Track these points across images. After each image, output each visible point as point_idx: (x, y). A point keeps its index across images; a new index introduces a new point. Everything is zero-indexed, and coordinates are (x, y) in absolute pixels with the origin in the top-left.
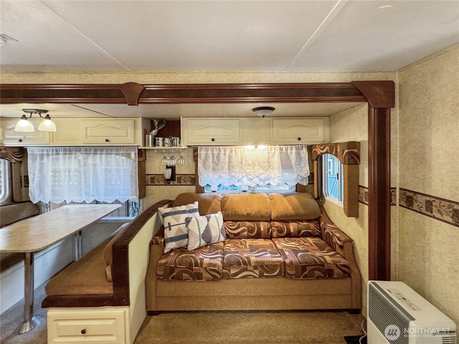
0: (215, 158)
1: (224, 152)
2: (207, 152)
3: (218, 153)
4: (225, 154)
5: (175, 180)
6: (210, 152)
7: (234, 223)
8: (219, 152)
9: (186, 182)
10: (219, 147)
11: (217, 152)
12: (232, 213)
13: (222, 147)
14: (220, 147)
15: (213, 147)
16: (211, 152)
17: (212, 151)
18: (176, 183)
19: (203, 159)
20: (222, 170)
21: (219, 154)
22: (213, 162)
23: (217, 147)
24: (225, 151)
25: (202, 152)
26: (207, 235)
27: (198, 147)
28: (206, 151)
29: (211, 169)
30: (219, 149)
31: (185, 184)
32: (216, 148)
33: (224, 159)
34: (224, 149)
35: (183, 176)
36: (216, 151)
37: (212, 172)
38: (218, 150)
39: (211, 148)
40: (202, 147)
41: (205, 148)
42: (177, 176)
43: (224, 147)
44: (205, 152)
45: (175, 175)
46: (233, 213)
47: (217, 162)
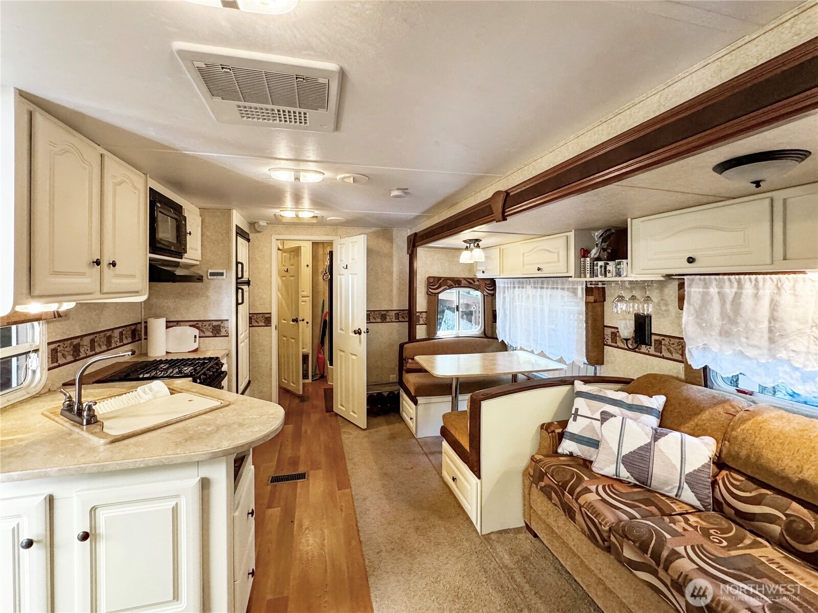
0: (728, 306)
1: (755, 291)
2: (705, 290)
3: (736, 293)
4: (756, 296)
5: (651, 345)
6: (713, 290)
7: (751, 485)
8: (740, 291)
9: (671, 353)
10: (737, 277)
11: (734, 290)
12: (748, 456)
13: (747, 277)
14: (742, 277)
15: (721, 277)
16: (717, 290)
17: (720, 286)
18: (652, 350)
19: (697, 307)
20: (747, 338)
21: (738, 295)
22: (723, 314)
23: (732, 277)
24: (756, 286)
25: (692, 290)
26: (636, 463)
27: (685, 277)
28: (703, 288)
29: (718, 331)
30: (739, 282)
31: (669, 356)
32: (730, 280)
33: (754, 311)
34: (754, 282)
35: (666, 338)
36: (732, 287)
37: (718, 338)
38: (735, 285)
39: (715, 279)
40: (693, 277)
41: (700, 279)
42: (654, 338)
43: (753, 277)
44: (701, 290)
45: (651, 334)
46: (753, 460)
47: (731, 315)
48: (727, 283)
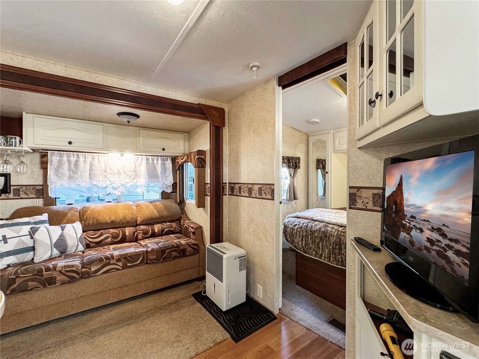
0: (72, 166)
1: (84, 159)
2: (60, 158)
3: (76, 160)
4: (85, 161)
5: (10, 193)
6: (65, 159)
7: (97, 232)
8: (78, 159)
10: (77, 153)
11: (75, 159)
12: (93, 222)
13: (81, 153)
14: (79, 153)
15: (69, 153)
16: (66, 158)
17: (69, 157)
18: (11, 196)
19: (56, 167)
20: (81, 179)
21: (77, 162)
22: (70, 170)
23: (75, 153)
24: (85, 157)
25: (53, 158)
26: (61, 244)
27: (49, 152)
28: (59, 157)
29: (67, 178)
30: (78, 155)
31: (26, 196)
32: (73, 154)
33: (84, 167)
34: (84, 156)
35: (23, 187)
36: (74, 157)
37: (68, 181)
38: (76, 157)
39: (66, 153)
40: (54, 152)
41: (58, 153)
42: (12, 188)
43: (84, 154)
44: (58, 158)
45: (10, 186)
46: (95, 222)
47: (74, 170)
48: (72, 156)
